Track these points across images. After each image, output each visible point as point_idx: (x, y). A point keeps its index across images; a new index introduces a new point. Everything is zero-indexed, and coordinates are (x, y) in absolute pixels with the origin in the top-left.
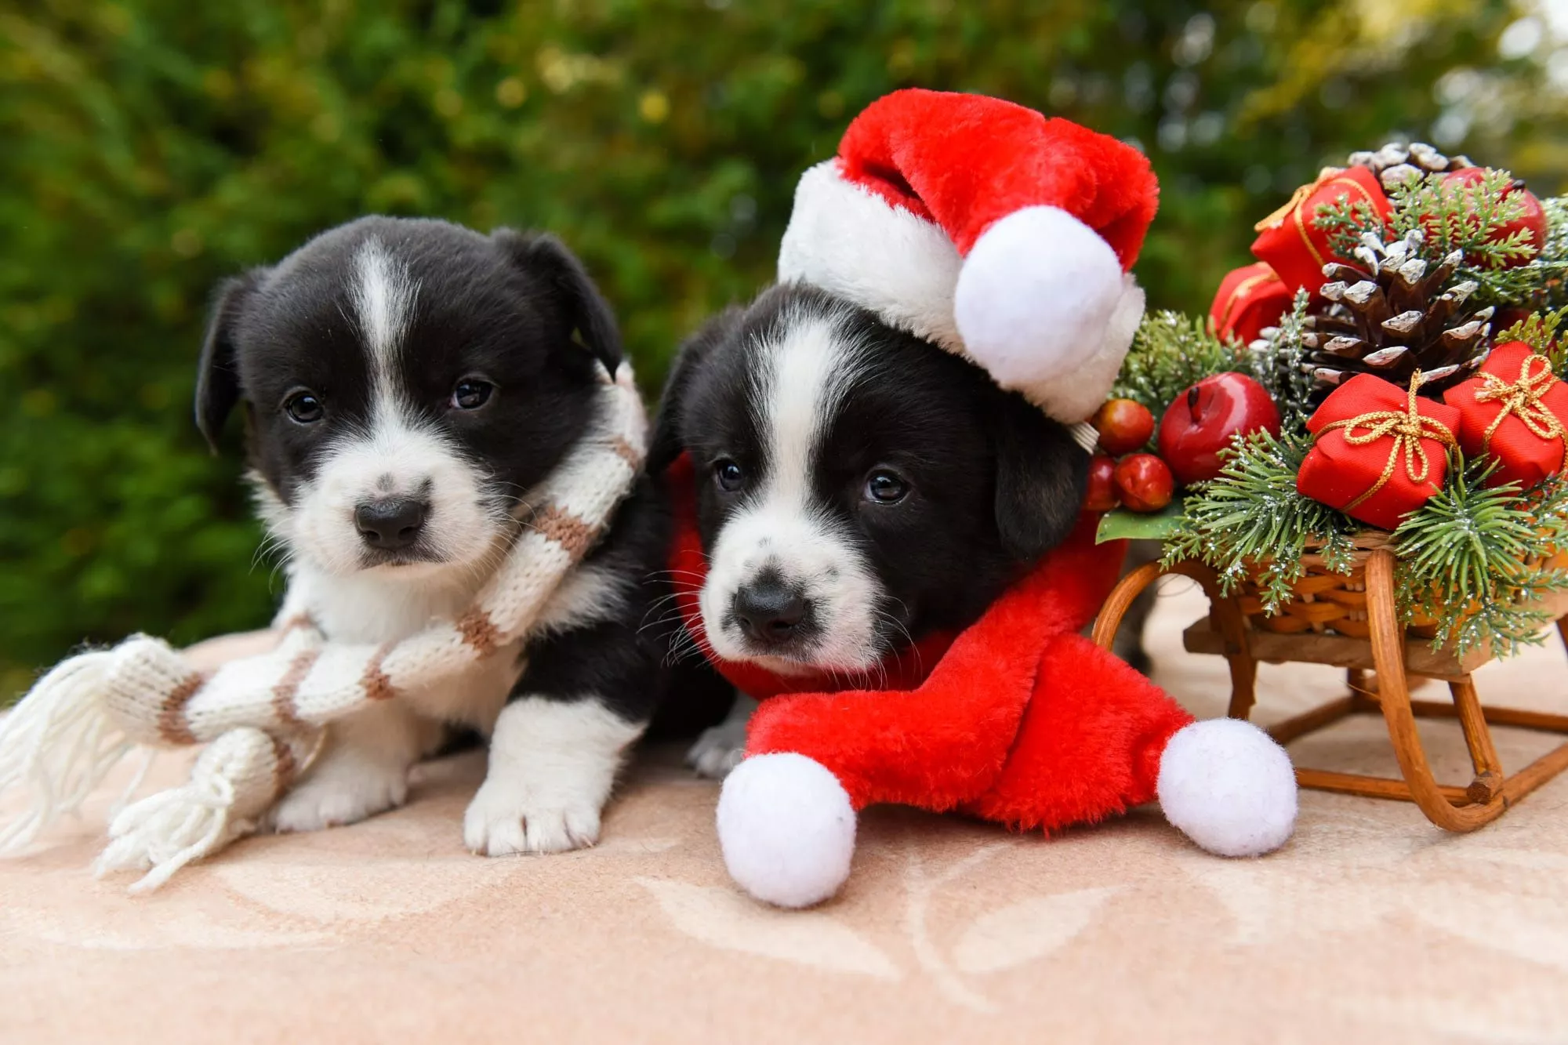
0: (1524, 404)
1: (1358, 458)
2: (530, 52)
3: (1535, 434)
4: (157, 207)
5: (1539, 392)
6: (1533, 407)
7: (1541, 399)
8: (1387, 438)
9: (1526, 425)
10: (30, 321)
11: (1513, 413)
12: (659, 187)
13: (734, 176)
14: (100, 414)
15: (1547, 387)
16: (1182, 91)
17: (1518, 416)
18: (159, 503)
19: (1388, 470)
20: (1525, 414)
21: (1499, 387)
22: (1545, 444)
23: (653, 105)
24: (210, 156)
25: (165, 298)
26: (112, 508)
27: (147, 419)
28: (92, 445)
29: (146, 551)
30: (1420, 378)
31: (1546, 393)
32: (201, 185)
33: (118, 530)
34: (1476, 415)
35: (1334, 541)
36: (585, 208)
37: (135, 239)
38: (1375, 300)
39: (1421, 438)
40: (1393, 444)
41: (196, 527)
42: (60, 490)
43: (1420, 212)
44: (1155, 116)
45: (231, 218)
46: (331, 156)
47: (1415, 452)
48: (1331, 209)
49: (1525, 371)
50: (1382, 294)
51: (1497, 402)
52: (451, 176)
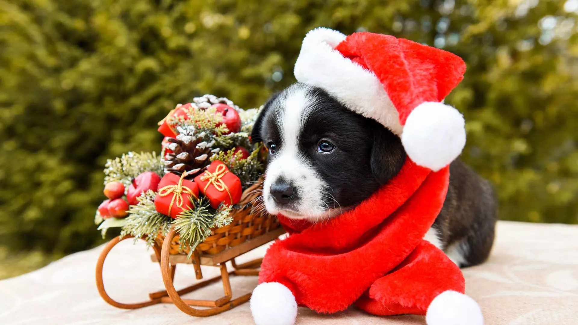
0: (215, 180)
1: (163, 201)
2: (198, 13)
3: (217, 190)
4: (57, 71)
5: (221, 176)
6: (218, 181)
7: (221, 178)
8: (172, 193)
9: (215, 187)
10: (7, 114)
11: (211, 183)
12: (246, 63)
13: (275, 58)
14: (33, 149)
15: (223, 174)
16: (443, 25)
17: (213, 184)
18: (55, 183)
19: (171, 204)
20: (215, 184)
21: (209, 175)
22: (220, 193)
23: (244, 32)
24: (77, 52)
25: (58, 105)
26: (38, 185)
27: (51, 151)
28: (30, 161)
29: (50, 202)
30: (186, 174)
31: (223, 176)
32: (73, 63)
33: (39, 194)
34: (201, 185)
35: (167, 226)
36: (218, 70)
37: (48, 83)
38: (178, 149)
39: (182, 193)
40: (173, 196)
41: (69, 192)
42: (17, 178)
43: (195, 120)
44: (434, 34)
45: (84, 75)
46: (122, 52)
47: (179, 198)
48: (173, 119)
49: (217, 170)
50: (179, 147)
51: (208, 180)
52: (168, 59)
